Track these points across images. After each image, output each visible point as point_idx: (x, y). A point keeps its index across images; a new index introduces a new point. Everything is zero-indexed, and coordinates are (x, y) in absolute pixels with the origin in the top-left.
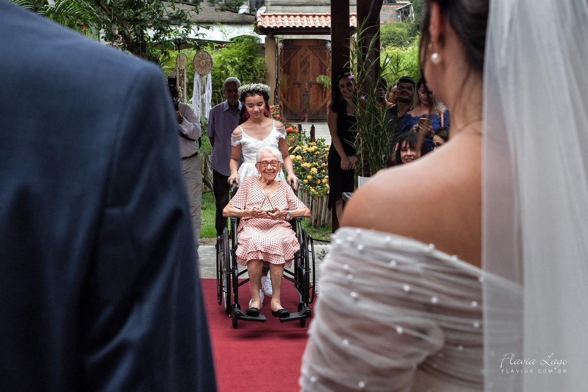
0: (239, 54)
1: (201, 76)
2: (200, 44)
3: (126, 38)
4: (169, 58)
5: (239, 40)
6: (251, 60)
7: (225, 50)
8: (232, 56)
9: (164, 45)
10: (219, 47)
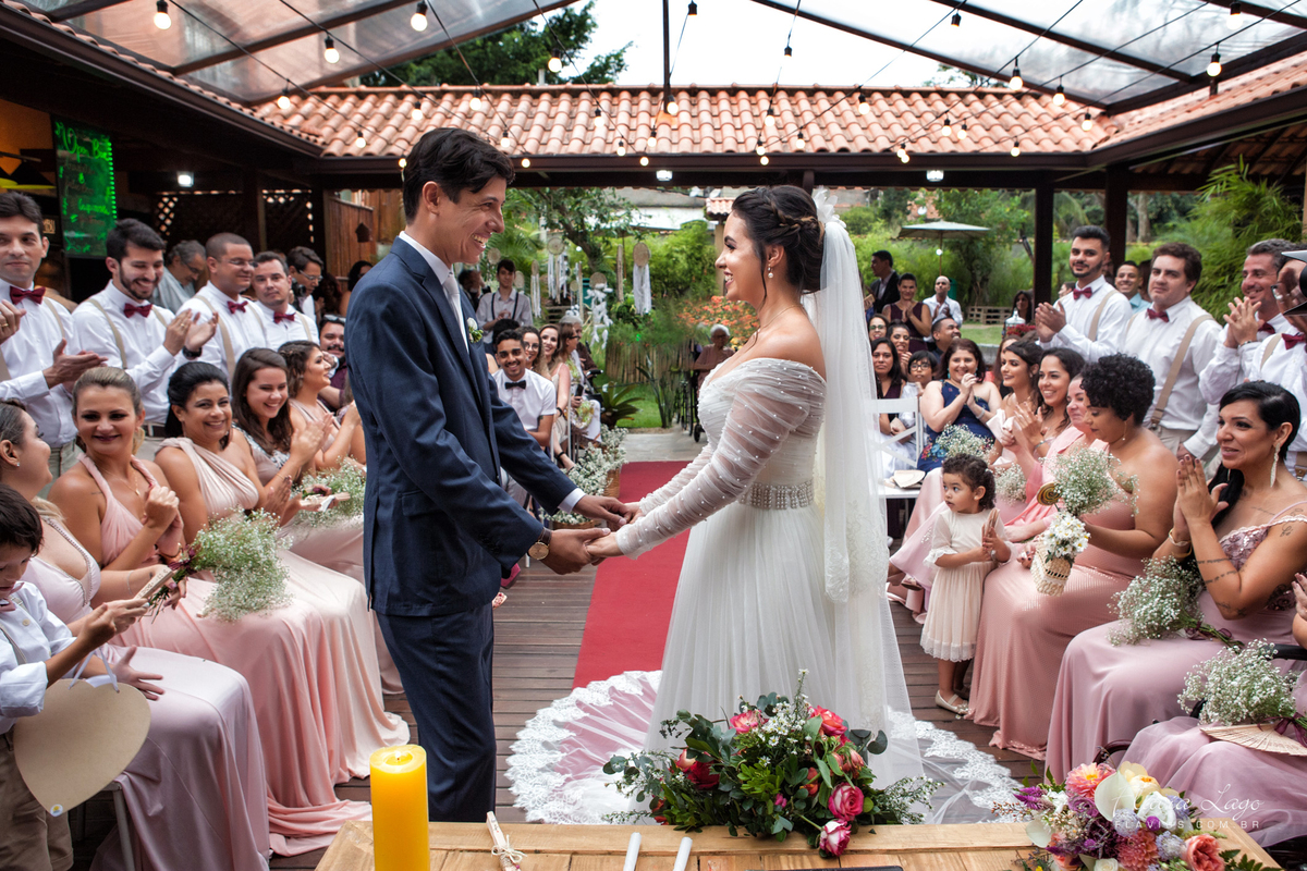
0: (687, 242)
1: (640, 267)
2: (642, 231)
3: (567, 227)
4: (611, 248)
5: (686, 226)
6: (700, 249)
7: (671, 238)
8: (679, 244)
9: (607, 233)
10: (666, 234)
